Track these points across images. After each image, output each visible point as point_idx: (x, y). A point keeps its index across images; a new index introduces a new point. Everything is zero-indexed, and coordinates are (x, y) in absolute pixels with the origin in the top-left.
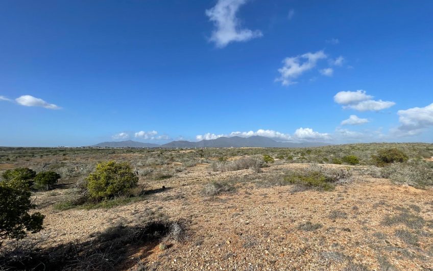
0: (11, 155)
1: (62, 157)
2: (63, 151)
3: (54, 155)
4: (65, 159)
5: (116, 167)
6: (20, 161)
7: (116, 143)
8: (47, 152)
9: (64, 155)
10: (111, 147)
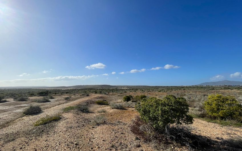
0: (165, 90)
1: (183, 91)
2: (183, 88)
3: (180, 90)
4: (185, 92)
5: (223, 99)
6: (168, 92)
7: (214, 83)
8: (177, 88)
9: (184, 90)
10: (210, 85)
